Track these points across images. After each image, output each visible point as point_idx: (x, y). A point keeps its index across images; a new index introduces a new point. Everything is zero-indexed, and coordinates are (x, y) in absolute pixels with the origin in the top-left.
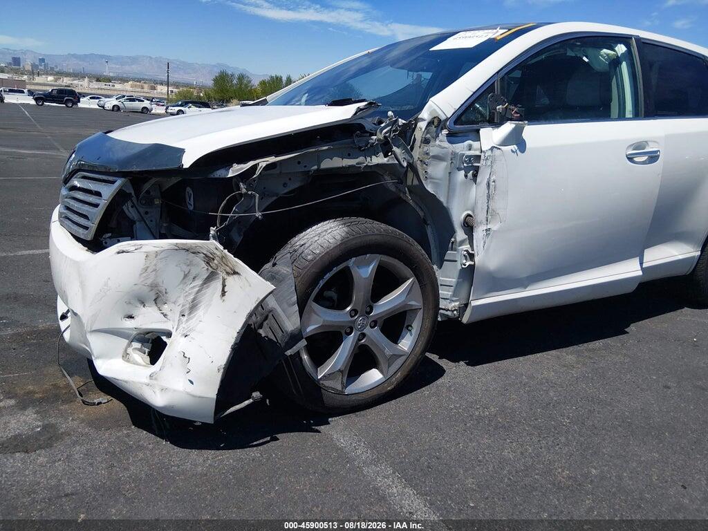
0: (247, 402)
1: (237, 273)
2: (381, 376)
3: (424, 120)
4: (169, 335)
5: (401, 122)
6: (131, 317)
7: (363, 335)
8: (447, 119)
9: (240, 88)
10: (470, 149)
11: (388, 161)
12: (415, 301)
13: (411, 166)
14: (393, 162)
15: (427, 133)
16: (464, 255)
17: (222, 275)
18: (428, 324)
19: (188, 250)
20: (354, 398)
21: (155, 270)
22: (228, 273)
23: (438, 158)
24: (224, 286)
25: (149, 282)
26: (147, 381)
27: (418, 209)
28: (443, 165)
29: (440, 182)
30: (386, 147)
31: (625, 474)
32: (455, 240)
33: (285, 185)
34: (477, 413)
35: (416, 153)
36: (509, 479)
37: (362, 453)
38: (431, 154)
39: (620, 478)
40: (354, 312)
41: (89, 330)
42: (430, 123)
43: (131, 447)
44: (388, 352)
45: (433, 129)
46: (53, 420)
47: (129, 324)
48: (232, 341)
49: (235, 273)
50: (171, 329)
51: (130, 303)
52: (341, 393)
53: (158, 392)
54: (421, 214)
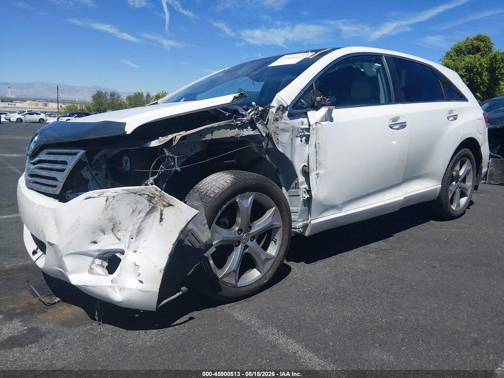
0: (178, 294)
1: (172, 205)
2: (260, 274)
3: (274, 107)
4: (122, 253)
5: (260, 108)
6: (95, 242)
7: (247, 246)
8: (288, 106)
9: (113, 102)
10: (302, 125)
11: (254, 133)
12: (278, 222)
13: (269, 136)
14: (257, 134)
15: (277, 115)
16: (304, 192)
17: (160, 207)
18: (286, 237)
19: (136, 193)
20: (244, 289)
21: (113, 209)
22: (164, 206)
23: (284, 130)
24: (162, 215)
25: (108, 217)
26: (109, 284)
27: (273, 164)
28: (288, 134)
29: (286, 145)
30: (252, 124)
31: (420, 317)
32: (298, 182)
33: (191, 150)
34: (322, 292)
35: (271, 127)
36: (350, 327)
37: (255, 323)
38: (280, 128)
39: (417, 320)
40: (240, 230)
41: (64, 254)
42: (278, 109)
43: (96, 336)
44: (263, 257)
45: (280, 112)
46: (34, 325)
47: (94, 247)
48: (169, 251)
49: (170, 205)
50: (123, 248)
51: (94, 232)
52: (235, 286)
53: (117, 291)
54: (275, 167)
